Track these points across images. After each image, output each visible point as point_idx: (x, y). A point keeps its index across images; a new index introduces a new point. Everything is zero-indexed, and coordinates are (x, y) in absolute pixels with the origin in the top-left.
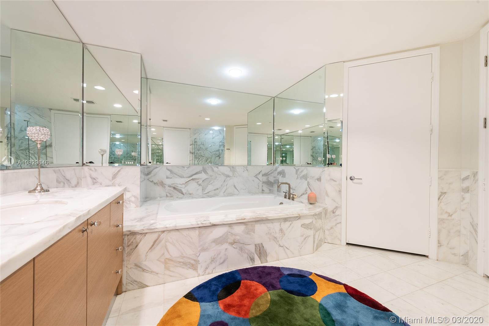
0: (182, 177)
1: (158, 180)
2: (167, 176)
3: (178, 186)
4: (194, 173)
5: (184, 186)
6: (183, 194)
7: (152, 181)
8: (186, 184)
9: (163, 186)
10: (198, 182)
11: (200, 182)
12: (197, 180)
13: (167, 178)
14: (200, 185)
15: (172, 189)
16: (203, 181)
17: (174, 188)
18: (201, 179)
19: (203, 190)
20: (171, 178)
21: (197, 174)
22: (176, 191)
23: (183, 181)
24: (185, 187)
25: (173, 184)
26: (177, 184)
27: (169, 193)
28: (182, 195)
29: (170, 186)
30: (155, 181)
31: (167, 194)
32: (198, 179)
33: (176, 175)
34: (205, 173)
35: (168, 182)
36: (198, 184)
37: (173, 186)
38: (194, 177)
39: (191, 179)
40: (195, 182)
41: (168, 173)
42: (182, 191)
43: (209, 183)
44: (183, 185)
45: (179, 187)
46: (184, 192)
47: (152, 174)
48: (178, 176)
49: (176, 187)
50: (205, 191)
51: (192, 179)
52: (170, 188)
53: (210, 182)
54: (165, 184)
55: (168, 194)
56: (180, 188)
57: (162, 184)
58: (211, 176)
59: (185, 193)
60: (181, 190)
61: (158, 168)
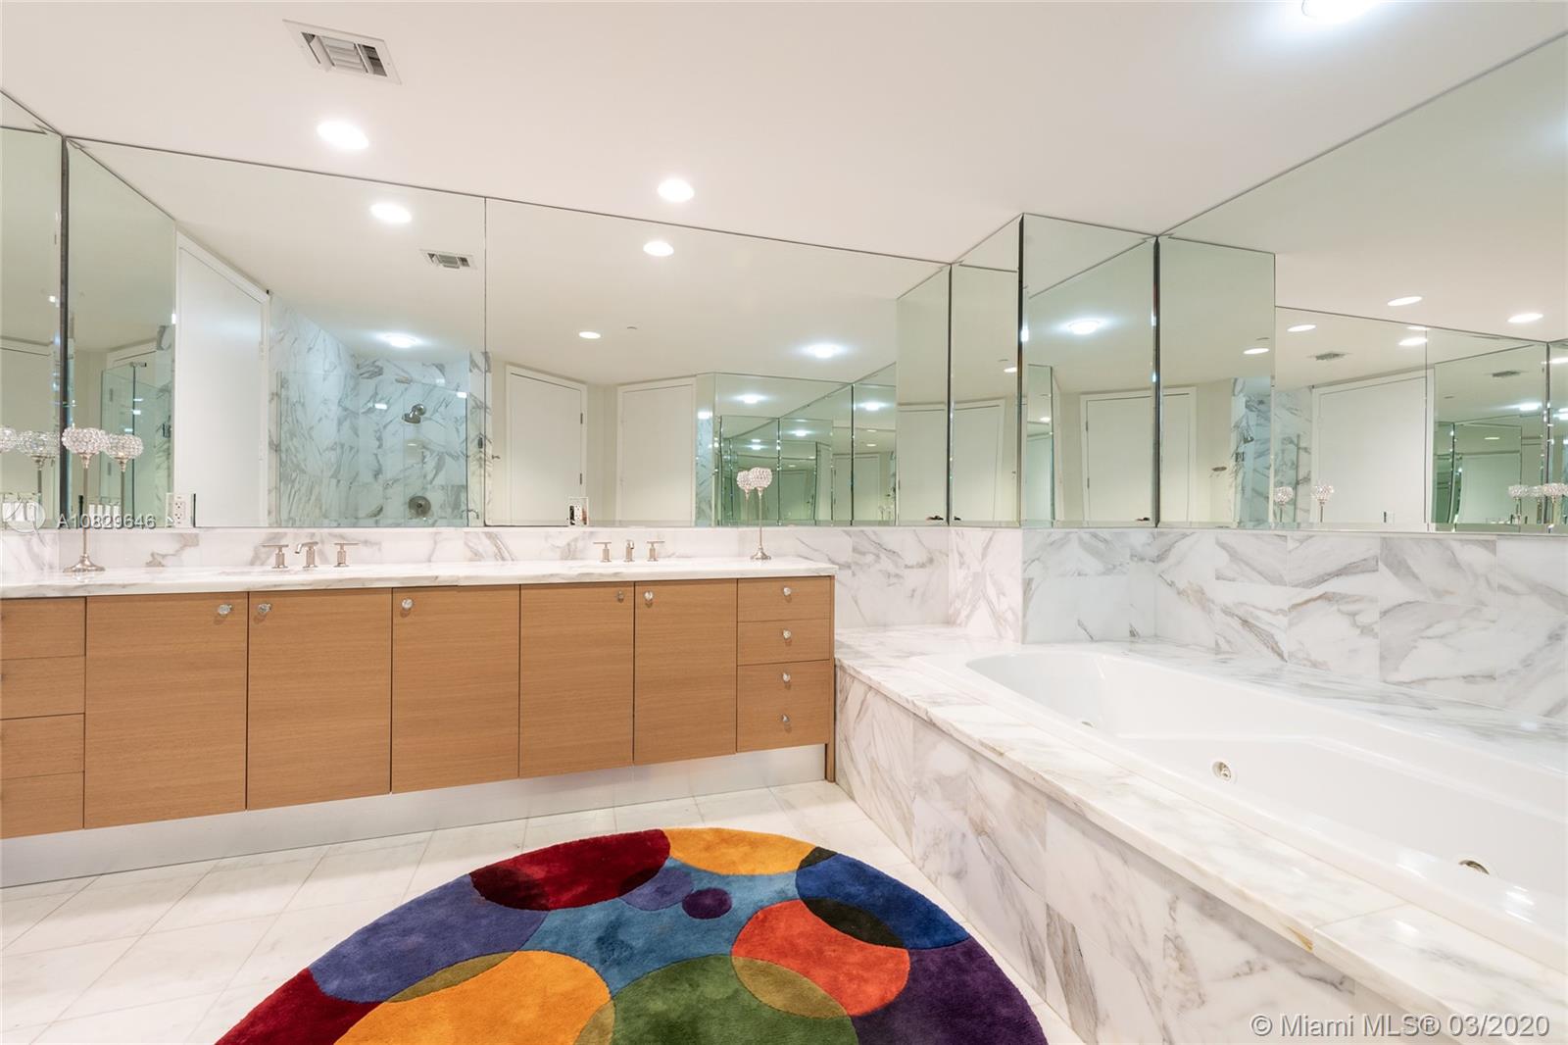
0: (1276, 580)
1: (1189, 582)
2: (1216, 570)
3: (1257, 618)
4: (1333, 567)
5: (1283, 620)
6: (1281, 655)
7: (1171, 584)
8: (1294, 614)
9: (1204, 608)
10: (1353, 615)
11: (1370, 616)
12: (1347, 602)
13: (1218, 578)
14: (1366, 630)
15: (1236, 624)
16: (1384, 613)
17: (1245, 622)
18: (1373, 600)
19: (1382, 658)
20: (1233, 580)
21: (1347, 574)
22: (1250, 637)
23: (1283, 596)
24: (1291, 625)
25: (1242, 604)
26: (1254, 606)
27: (1225, 638)
28: (1278, 658)
29: (1227, 612)
30: (1182, 585)
31: (1219, 641)
32: (1359, 599)
33: (1254, 569)
34: (1396, 574)
35: (1223, 594)
36: (1355, 625)
37: (1240, 612)
38: (1331, 586)
39: (1321, 593)
40: (1339, 610)
41: (1223, 558)
42: (1276, 643)
43: (1430, 632)
44: (1281, 617)
45: (1265, 620)
46: (1285, 647)
47: (1172, 558)
48: (1260, 573)
49: (1250, 620)
50: (1397, 669)
51: (1320, 597)
52: (1229, 619)
53: (1429, 627)
54: (1213, 602)
55: (1222, 642)
56: (1267, 628)
57: (1202, 599)
58: (1439, 594)
59: (1291, 655)
60: (1272, 636)
61: (1187, 538)
